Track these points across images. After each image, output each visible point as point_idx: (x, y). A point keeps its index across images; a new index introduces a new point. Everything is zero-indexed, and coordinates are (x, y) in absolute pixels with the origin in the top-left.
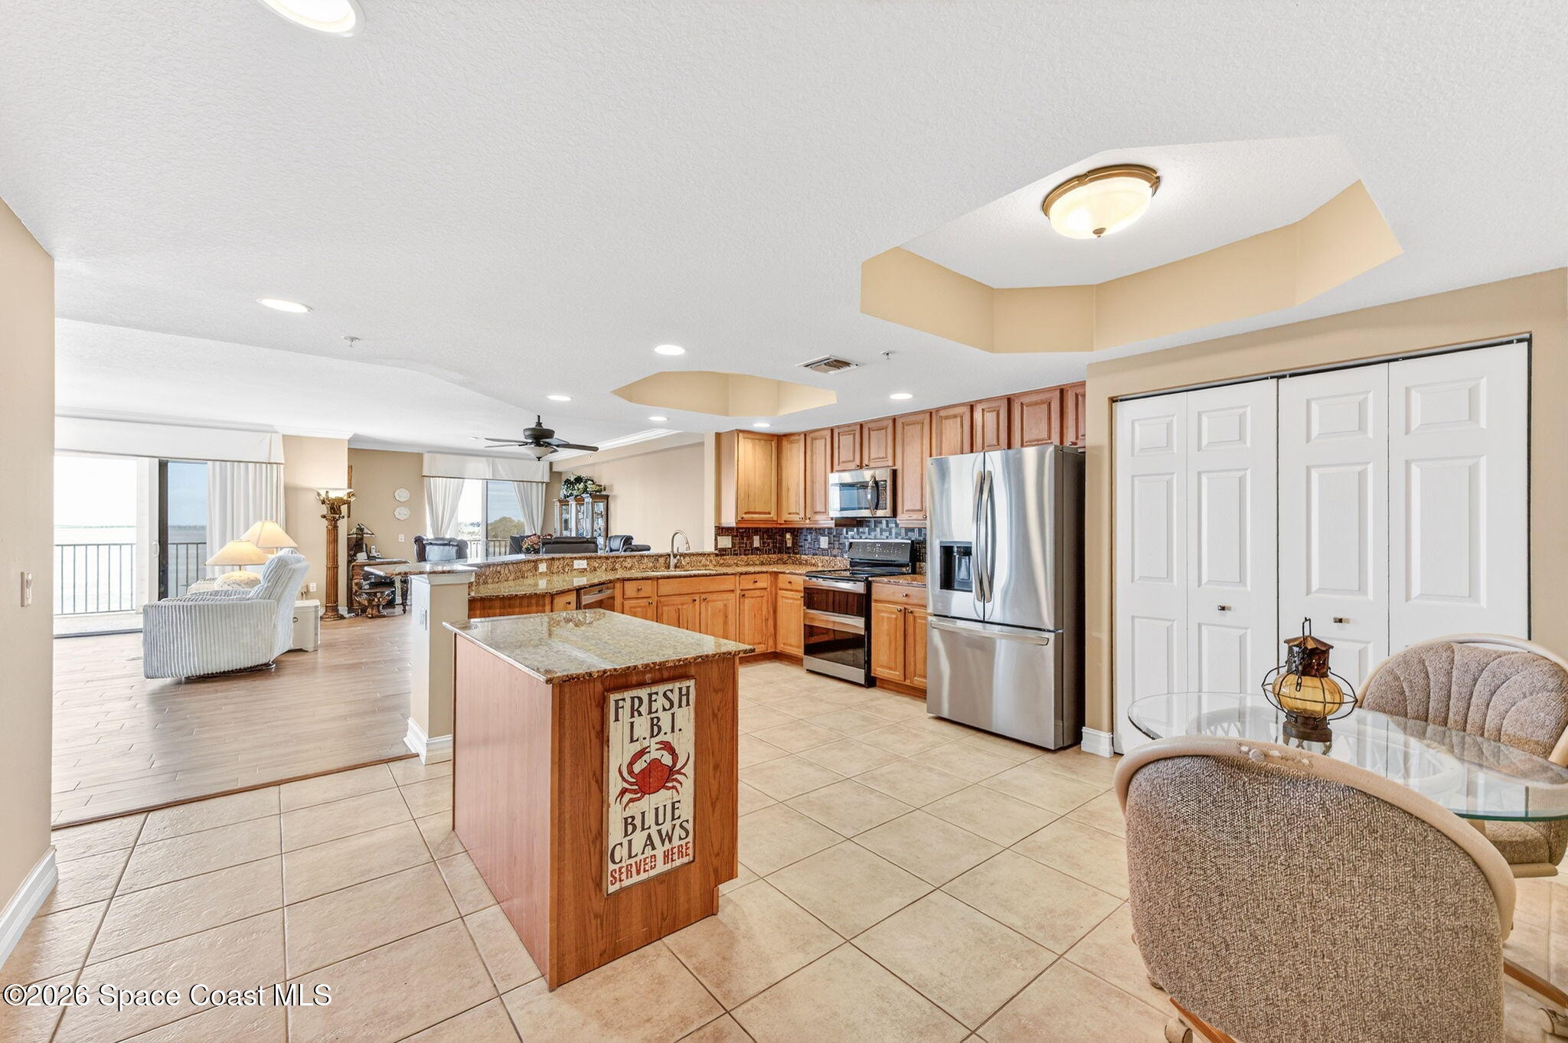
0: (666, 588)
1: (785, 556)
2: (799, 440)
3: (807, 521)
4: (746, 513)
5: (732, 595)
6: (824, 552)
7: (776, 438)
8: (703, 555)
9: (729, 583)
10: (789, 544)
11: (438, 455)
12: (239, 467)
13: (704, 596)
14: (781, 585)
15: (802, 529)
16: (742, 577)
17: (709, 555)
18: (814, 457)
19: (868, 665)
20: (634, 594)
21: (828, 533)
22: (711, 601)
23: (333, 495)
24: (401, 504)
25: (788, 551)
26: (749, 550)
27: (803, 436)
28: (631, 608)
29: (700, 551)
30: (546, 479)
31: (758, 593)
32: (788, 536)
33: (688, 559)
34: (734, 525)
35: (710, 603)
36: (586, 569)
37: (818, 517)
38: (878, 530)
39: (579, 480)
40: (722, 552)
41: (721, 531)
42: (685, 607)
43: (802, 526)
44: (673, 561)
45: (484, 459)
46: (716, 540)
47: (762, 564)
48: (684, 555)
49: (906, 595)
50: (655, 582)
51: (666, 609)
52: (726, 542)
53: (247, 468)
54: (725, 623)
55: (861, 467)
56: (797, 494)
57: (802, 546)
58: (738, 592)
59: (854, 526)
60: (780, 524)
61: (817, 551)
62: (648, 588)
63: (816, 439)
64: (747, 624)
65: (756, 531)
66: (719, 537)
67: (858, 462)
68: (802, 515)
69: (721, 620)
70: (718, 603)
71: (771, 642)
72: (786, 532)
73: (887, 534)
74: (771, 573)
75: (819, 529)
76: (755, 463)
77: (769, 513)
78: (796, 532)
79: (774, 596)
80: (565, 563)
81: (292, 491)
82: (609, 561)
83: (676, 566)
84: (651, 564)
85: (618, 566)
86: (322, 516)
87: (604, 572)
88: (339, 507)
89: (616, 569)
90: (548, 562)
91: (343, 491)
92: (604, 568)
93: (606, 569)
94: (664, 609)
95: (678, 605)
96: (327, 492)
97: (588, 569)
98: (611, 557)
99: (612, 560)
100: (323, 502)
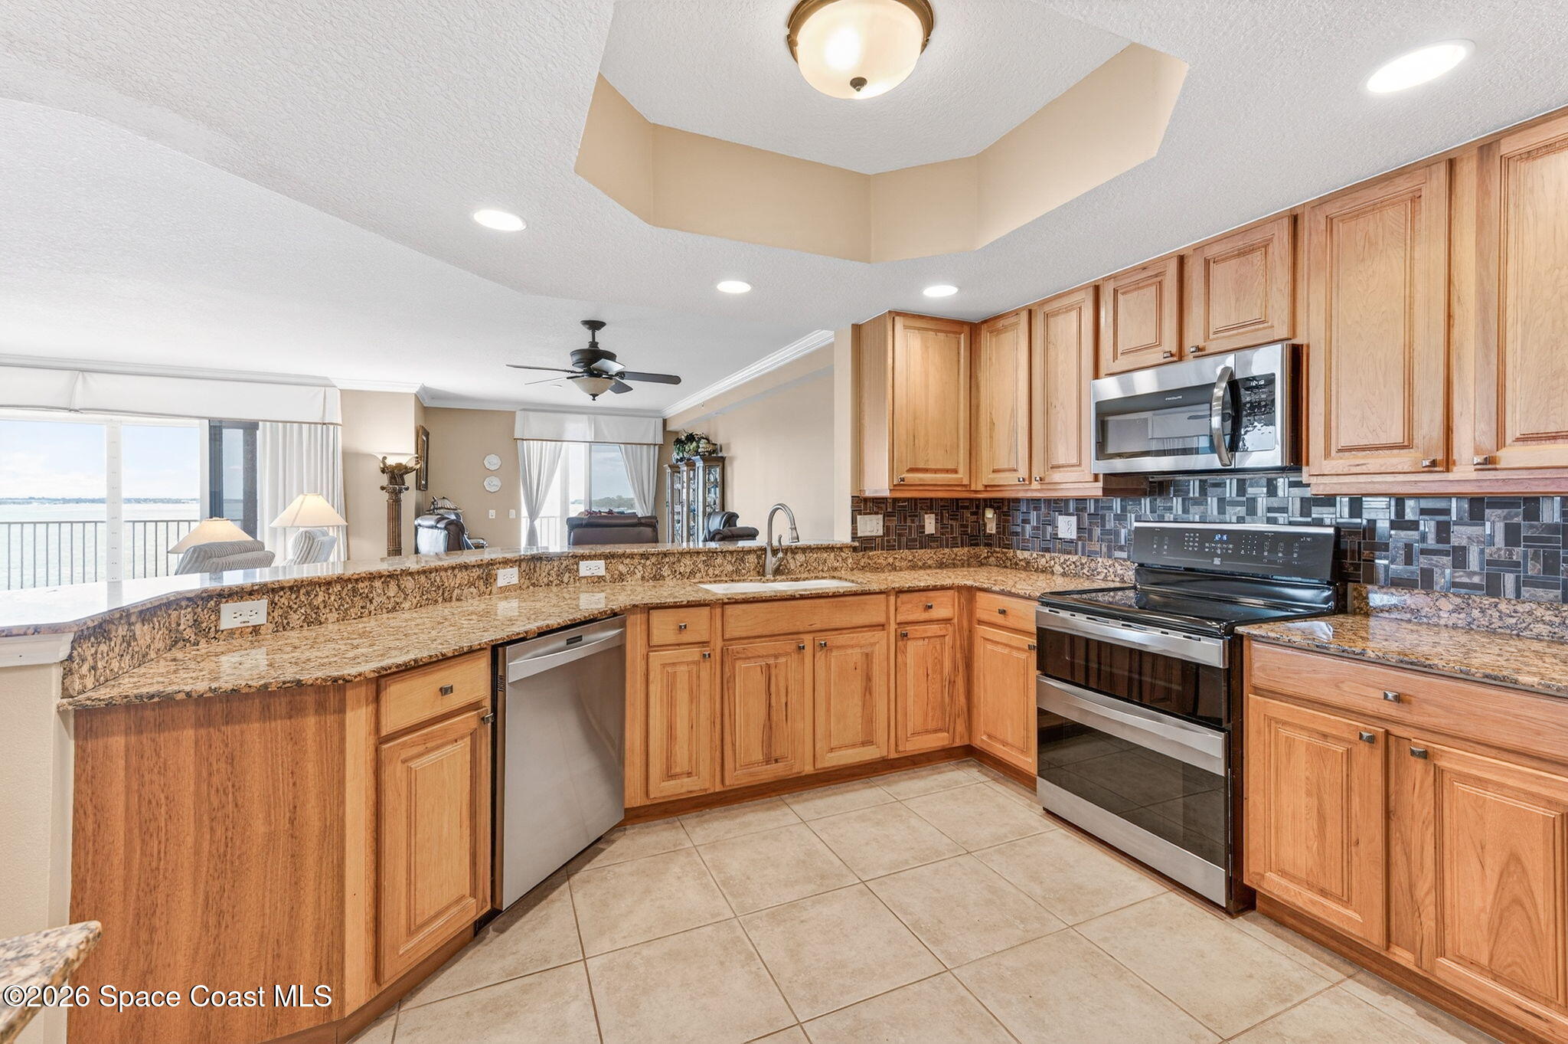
0: (740, 622)
1: (984, 552)
2: (1017, 324)
3: (1035, 485)
4: (911, 470)
5: (879, 635)
6: (1068, 547)
7: (966, 329)
8: (830, 549)
9: (874, 610)
10: (991, 528)
11: (531, 413)
12: (292, 429)
13: (821, 638)
14: (981, 614)
15: (1017, 500)
16: (904, 597)
17: (841, 549)
18: (1052, 353)
19: (1234, 856)
20: (671, 637)
21: (1077, 509)
22: (838, 647)
23: (391, 461)
24: (492, 473)
25: (989, 542)
26: (915, 540)
27: (1024, 316)
28: (664, 665)
29: (824, 541)
30: (660, 440)
31: (934, 629)
32: (989, 514)
33: (800, 557)
34: (887, 494)
35: (835, 653)
36: (601, 578)
37: (1057, 476)
38: (1213, 503)
39: (691, 438)
40: (863, 545)
41: (863, 505)
42: (782, 660)
43: (1020, 495)
44: (771, 562)
45: (585, 417)
46: (854, 521)
47: (941, 565)
48: (794, 551)
49: (1399, 699)
50: (718, 611)
51: (741, 665)
52: (872, 526)
53: (301, 429)
54: (868, 690)
55: (1179, 356)
56: (1014, 431)
57: (1017, 534)
58: (893, 626)
59: (1145, 494)
60: (976, 492)
61: (1052, 544)
62: (700, 624)
63: (1056, 313)
64: (911, 693)
65: (930, 505)
66: (858, 517)
67: (1170, 344)
68: (1023, 472)
69: (857, 685)
70: (849, 653)
71: (960, 727)
72: (986, 506)
73: (1241, 510)
74: (960, 589)
75: (1057, 501)
76: (927, 375)
77: (955, 471)
78: (1005, 507)
79: (966, 633)
80: (563, 567)
81: (350, 457)
82: (648, 562)
83: (777, 572)
84: (730, 568)
85: (666, 571)
86: (383, 488)
87: (640, 582)
88: (402, 476)
89: (663, 577)
90: (524, 565)
91: (409, 457)
92: (639, 575)
93: (643, 578)
94: (737, 666)
95: (767, 656)
96: (385, 458)
97: (608, 577)
98: (653, 555)
99: (653, 559)
100: (383, 471)
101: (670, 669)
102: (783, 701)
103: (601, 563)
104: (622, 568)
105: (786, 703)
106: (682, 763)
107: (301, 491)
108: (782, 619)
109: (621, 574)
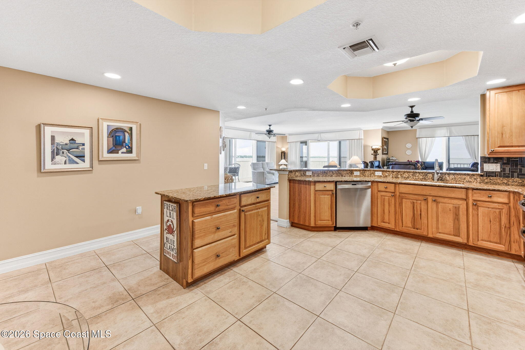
0: (403, 189)
5: (463, 202)
8: (467, 174)
9: (460, 194)
11: (422, 129)
12: (353, 141)
13: (435, 198)
16: (475, 191)
17: (473, 175)
22: (442, 202)
23: (374, 147)
24: (408, 149)
28: (381, 196)
31: (496, 205)
35: (440, 204)
36: (381, 176)
40: (487, 174)
41: (488, 160)
42: (419, 201)
44: (436, 176)
46: (482, 166)
51: (405, 200)
52: (493, 167)
53: (355, 140)
54: (456, 219)
58: (471, 200)
62: (391, 187)
66: (484, 164)
69: (451, 216)
70: (447, 205)
80: (371, 173)
81: (365, 147)
82: (394, 173)
83: (438, 180)
84: (421, 177)
85: (399, 176)
86: (372, 154)
87: (392, 178)
88: (377, 151)
89: (398, 178)
90: (361, 172)
91: (379, 146)
92: (391, 176)
93: (392, 177)
94: (403, 200)
95: (413, 199)
96: (372, 147)
97: (383, 176)
98: (395, 171)
99: (396, 173)
100: (372, 150)
101: (383, 197)
102: (419, 213)
103: (381, 172)
104: (387, 175)
105: (421, 214)
106: (386, 219)
107: (355, 155)
108: (418, 190)
109: (386, 175)
